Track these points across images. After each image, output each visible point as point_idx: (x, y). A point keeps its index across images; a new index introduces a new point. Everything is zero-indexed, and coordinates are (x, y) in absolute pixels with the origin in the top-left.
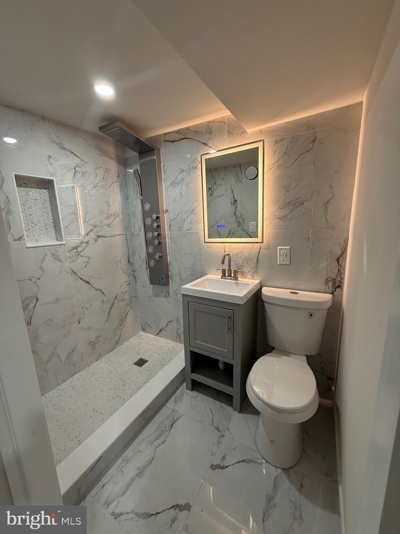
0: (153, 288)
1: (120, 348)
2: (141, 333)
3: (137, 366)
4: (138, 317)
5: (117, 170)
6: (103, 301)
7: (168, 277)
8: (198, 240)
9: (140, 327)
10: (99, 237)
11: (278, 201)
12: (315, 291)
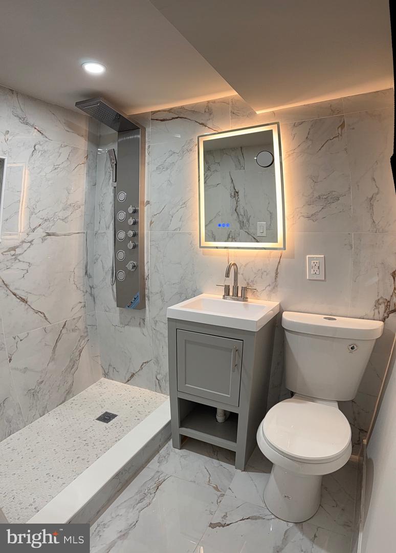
0: (121, 313)
1: (74, 400)
2: (103, 379)
3: (101, 422)
4: (97, 356)
5: (86, 149)
6: (45, 329)
7: (143, 296)
8: (191, 243)
9: (101, 371)
10: (49, 234)
11: (303, 195)
12: (359, 317)
